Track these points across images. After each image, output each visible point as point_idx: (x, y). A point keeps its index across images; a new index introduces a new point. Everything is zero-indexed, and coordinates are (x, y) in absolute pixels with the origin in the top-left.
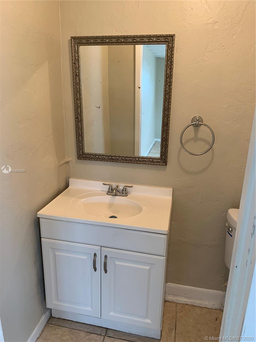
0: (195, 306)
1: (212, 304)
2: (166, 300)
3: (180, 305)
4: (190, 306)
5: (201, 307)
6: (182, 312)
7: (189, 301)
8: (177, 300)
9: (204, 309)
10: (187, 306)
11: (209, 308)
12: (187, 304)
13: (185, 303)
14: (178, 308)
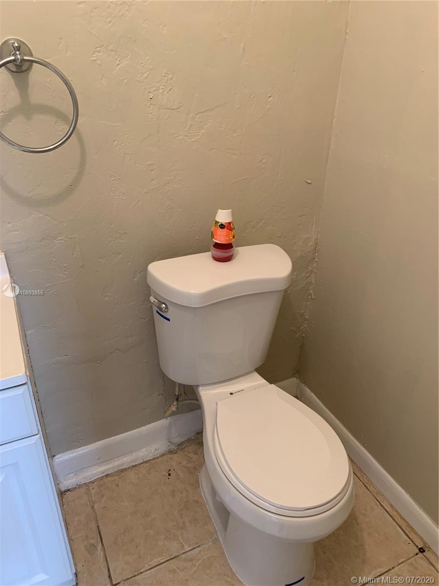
0: (125, 470)
1: (153, 450)
2: (63, 489)
3: (95, 484)
4: (114, 476)
5: (136, 466)
6: (103, 496)
7: (110, 466)
8: (85, 478)
9: (142, 466)
10: (109, 479)
11: (150, 460)
12: (107, 476)
13: (102, 475)
14: (93, 492)
